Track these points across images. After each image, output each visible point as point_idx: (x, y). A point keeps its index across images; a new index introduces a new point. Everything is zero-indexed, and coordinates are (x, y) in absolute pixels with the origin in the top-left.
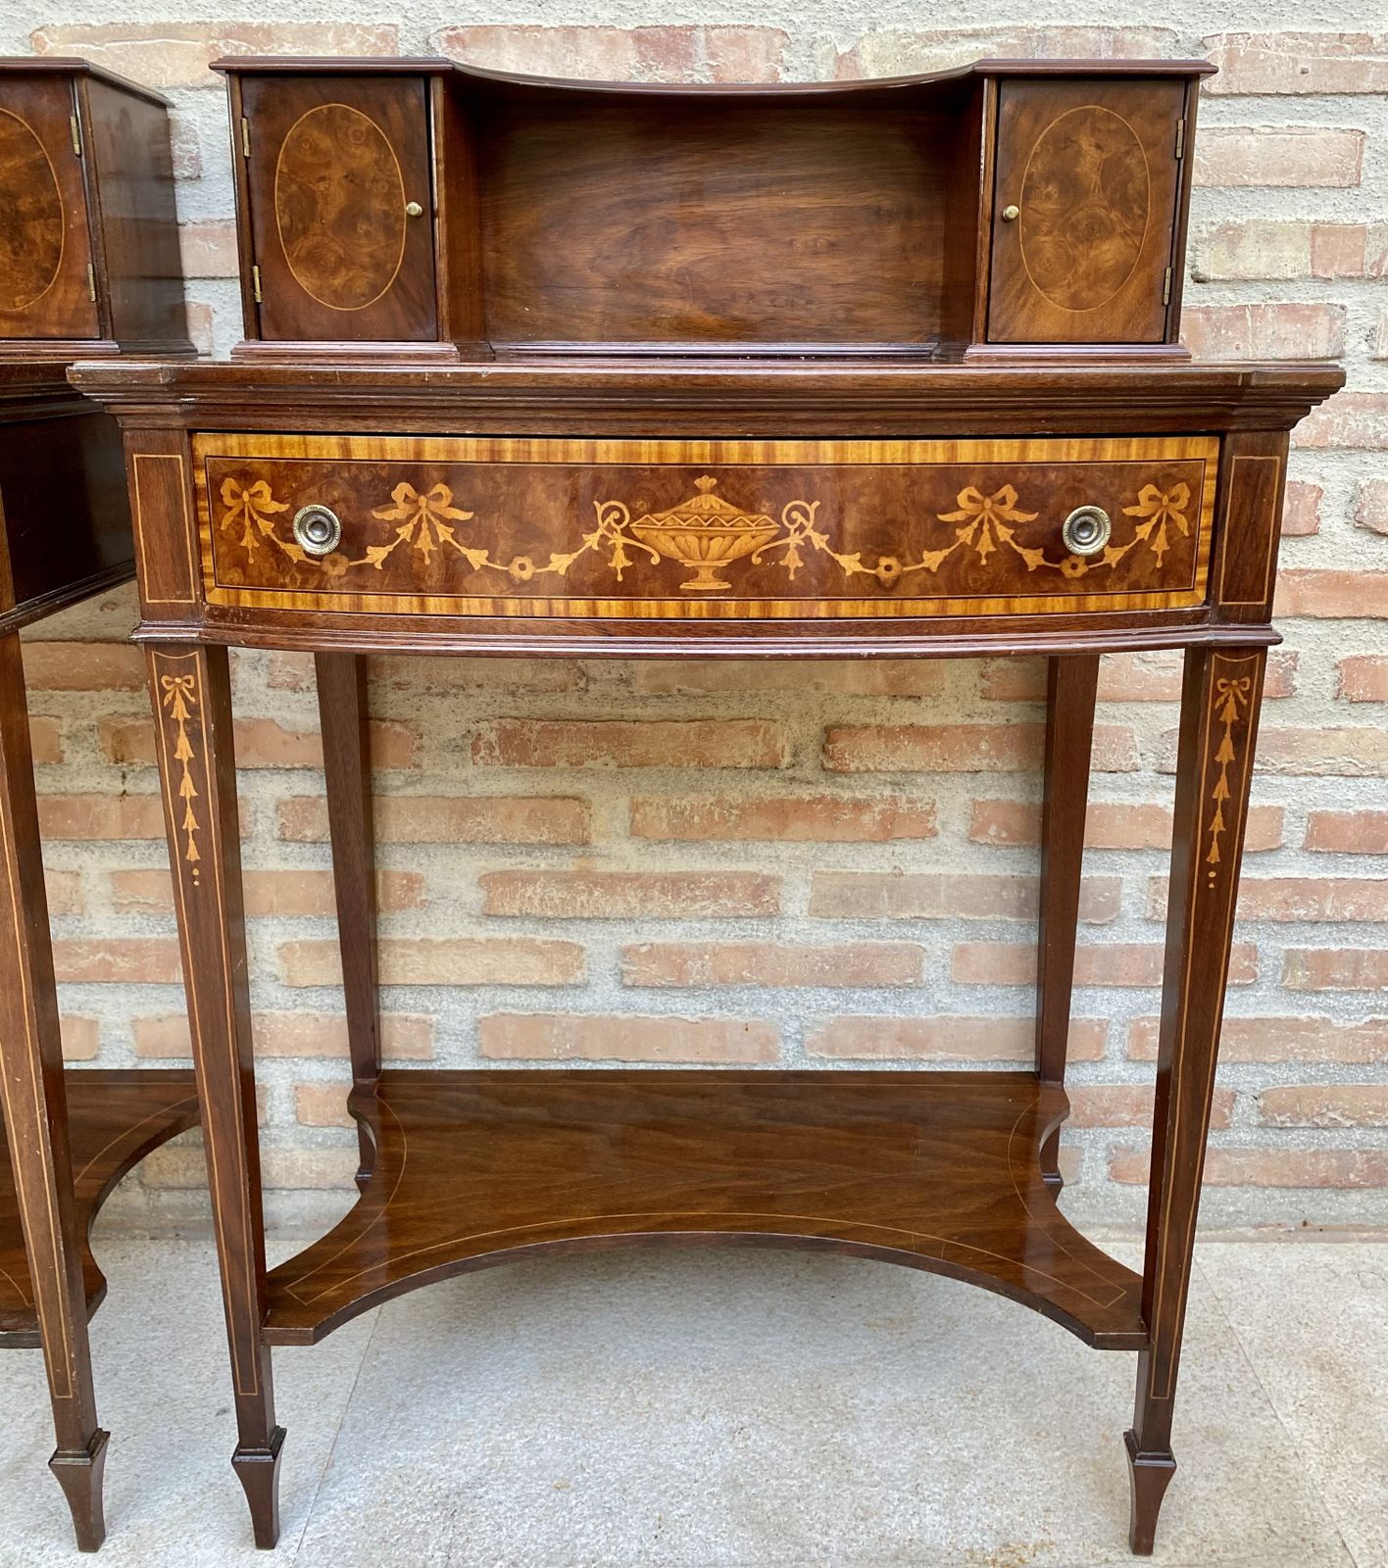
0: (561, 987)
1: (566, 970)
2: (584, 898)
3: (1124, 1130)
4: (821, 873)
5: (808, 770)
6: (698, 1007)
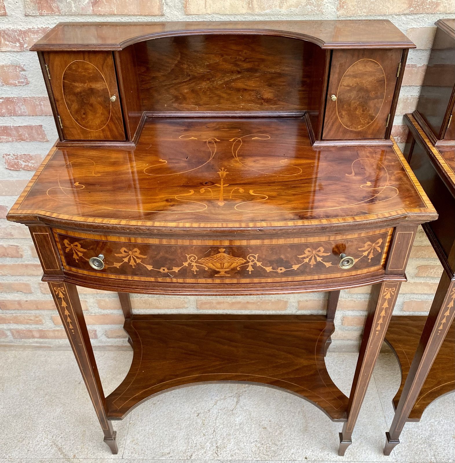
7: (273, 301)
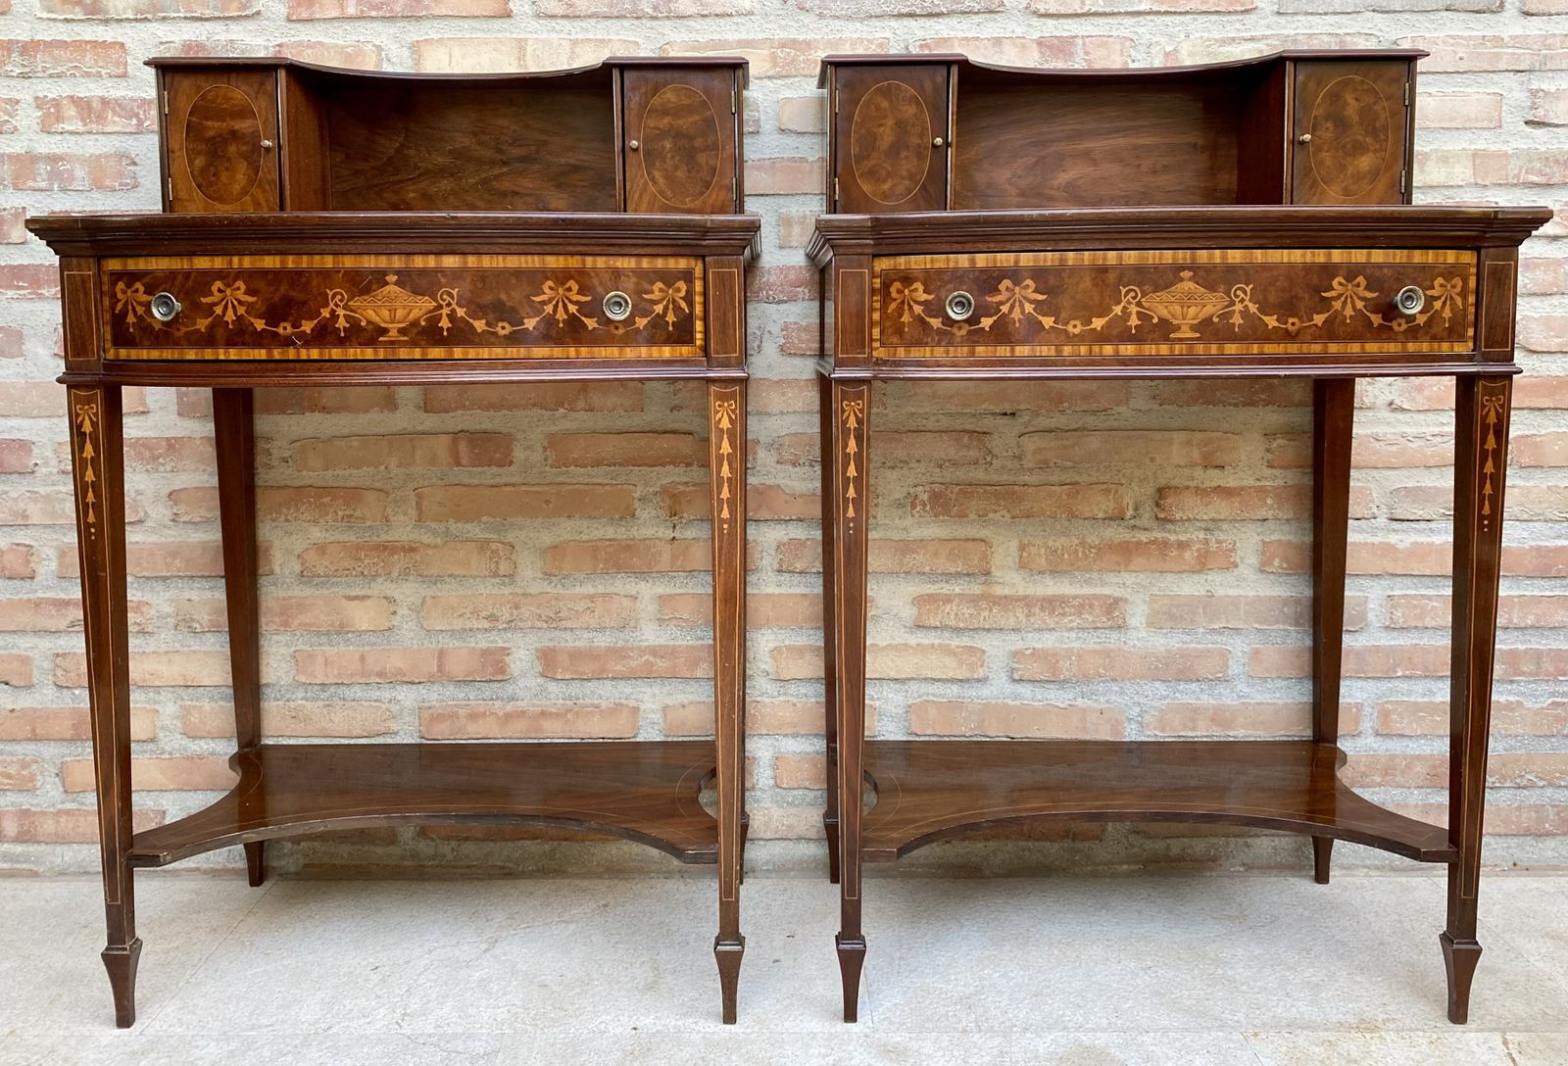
0: (968, 681)
1: (972, 667)
2: (985, 613)
3: (1377, 789)
4: (1155, 595)
5: (1146, 519)
6: (1066, 696)
7: (603, 706)
